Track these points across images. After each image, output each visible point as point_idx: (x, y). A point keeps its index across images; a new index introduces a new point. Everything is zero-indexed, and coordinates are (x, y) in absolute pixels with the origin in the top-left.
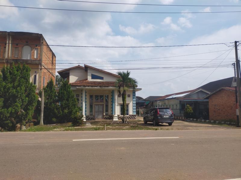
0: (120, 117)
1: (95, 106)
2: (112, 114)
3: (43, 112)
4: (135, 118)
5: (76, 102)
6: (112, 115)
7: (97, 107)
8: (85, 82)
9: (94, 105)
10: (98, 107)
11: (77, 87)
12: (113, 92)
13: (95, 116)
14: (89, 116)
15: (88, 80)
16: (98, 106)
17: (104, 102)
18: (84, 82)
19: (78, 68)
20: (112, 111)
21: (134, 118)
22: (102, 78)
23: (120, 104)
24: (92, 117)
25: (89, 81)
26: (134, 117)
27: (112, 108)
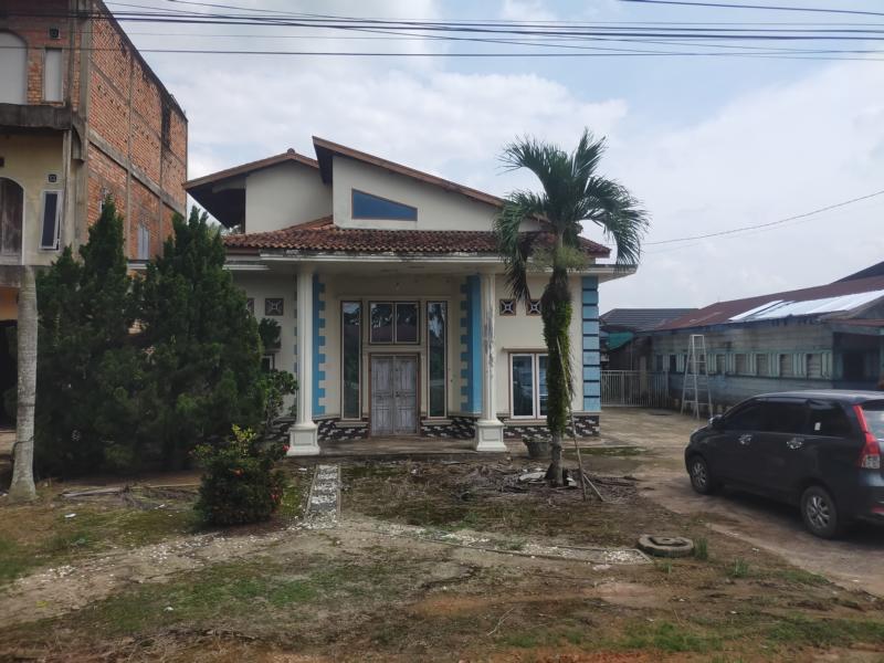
0: (511, 429)
1: (375, 366)
2: (469, 406)
3: (31, 411)
4: (596, 434)
5: (254, 342)
6: (466, 414)
7: (382, 370)
8: (318, 232)
9: (365, 358)
10: (391, 370)
11: (265, 257)
12: (469, 285)
13: (374, 419)
14: (338, 420)
15: (336, 223)
16: (386, 366)
17: (423, 340)
18: (311, 233)
19: (287, 163)
20: (468, 391)
21: (587, 432)
22: (411, 214)
23: (510, 352)
24: (355, 422)
25: (338, 229)
26: (589, 427)
27: (468, 374)
